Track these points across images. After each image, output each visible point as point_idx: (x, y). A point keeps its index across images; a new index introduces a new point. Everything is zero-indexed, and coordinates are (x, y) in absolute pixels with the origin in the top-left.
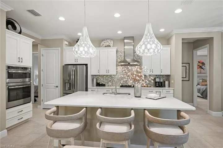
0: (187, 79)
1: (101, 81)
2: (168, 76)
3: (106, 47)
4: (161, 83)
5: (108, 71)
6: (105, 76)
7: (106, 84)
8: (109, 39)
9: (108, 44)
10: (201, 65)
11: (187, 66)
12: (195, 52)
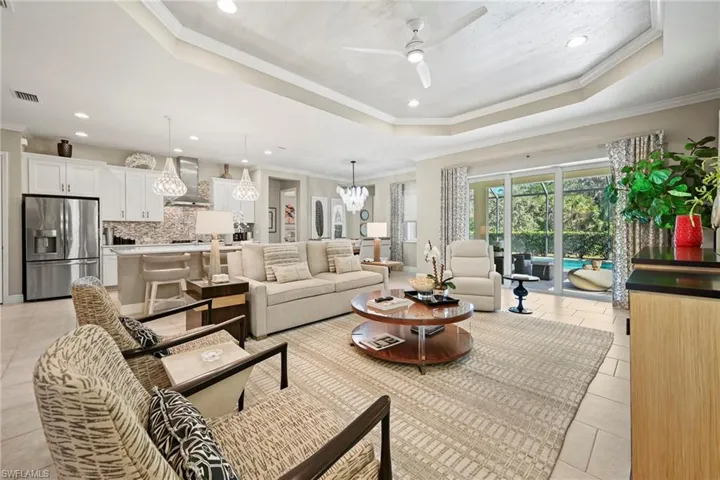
0: (273, 230)
1: (124, 234)
2: (251, 225)
3: (138, 167)
4: (242, 234)
5: (146, 214)
6: (133, 225)
7: (136, 240)
8: (147, 154)
9: (143, 162)
10: (290, 212)
11: (274, 211)
12: (282, 193)
